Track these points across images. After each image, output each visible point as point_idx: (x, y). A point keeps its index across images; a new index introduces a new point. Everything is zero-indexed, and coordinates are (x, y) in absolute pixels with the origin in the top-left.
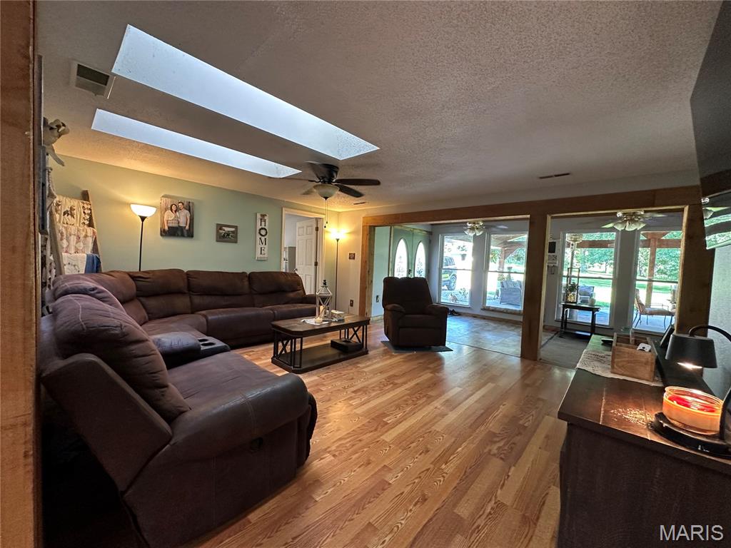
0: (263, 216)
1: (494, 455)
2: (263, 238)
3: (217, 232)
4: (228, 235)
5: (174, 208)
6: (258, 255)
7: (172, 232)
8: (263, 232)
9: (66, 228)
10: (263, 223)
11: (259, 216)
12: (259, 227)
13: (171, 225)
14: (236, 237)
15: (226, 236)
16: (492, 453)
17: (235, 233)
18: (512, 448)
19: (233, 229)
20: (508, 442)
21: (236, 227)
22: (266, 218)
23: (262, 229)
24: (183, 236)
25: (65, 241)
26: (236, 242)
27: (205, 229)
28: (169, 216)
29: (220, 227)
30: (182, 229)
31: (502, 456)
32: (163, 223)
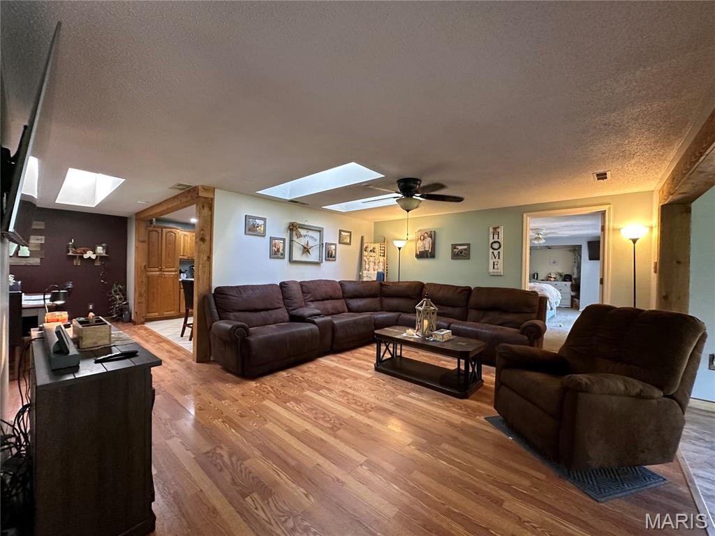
0: (495, 229)
1: (215, 449)
2: (496, 252)
3: (452, 251)
4: (461, 253)
5: (422, 238)
6: (491, 270)
7: (422, 255)
8: (496, 246)
9: (368, 259)
10: (496, 236)
11: (491, 230)
12: (492, 241)
13: (420, 250)
14: (469, 254)
15: (460, 254)
16: (218, 448)
17: (468, 250)
18: (215, 465)
19: (466, 247)
20: (227, 467)
21: (468, 245)
22: (498, 230)
23: (495, 242)
24: (427, 257)
25: (367, 265)
26: (469, 259)
27: (444, 250)
28: (420, 244)
29: (454, 246)
30: (427, 251)
31: (211, 454)
32: (416, 250)
